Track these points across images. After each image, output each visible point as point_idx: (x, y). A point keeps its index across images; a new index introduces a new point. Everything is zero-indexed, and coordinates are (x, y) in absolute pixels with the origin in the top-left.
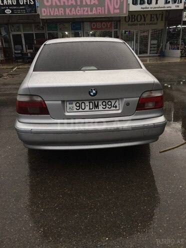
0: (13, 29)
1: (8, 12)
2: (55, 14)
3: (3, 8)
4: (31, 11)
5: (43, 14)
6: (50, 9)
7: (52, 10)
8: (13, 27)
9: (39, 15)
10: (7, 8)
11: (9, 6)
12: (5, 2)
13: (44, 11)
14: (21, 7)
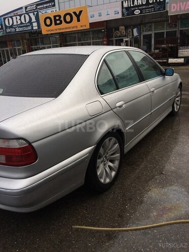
0: (144, 30)
1: (137, 12)
2: (186, 9)
3: (133, 9)
4: (159, 9)
5: (173, 10)
6: (181, 4)
7: (183, 4)
8: (145, 27)
9: (167, 11)
10: (137, 8)
11: (138, 6)
12: (136, 3)
13: (174, 7)
14: (150, 6)
